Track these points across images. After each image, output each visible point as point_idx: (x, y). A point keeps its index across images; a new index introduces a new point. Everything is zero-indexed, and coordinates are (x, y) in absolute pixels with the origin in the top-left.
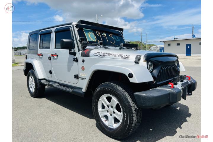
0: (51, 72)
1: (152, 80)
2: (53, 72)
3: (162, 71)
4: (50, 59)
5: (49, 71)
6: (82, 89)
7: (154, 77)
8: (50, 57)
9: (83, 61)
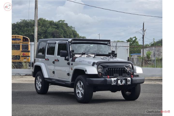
0: (54, 72)
1: (97, 73)
2: (55, 72)
3: (108, 70)
4: (54, 62)
5: (53, 72)
6: (69, 82)
7: (98, 72)
8: (54, 61)
9: (72, 64)
